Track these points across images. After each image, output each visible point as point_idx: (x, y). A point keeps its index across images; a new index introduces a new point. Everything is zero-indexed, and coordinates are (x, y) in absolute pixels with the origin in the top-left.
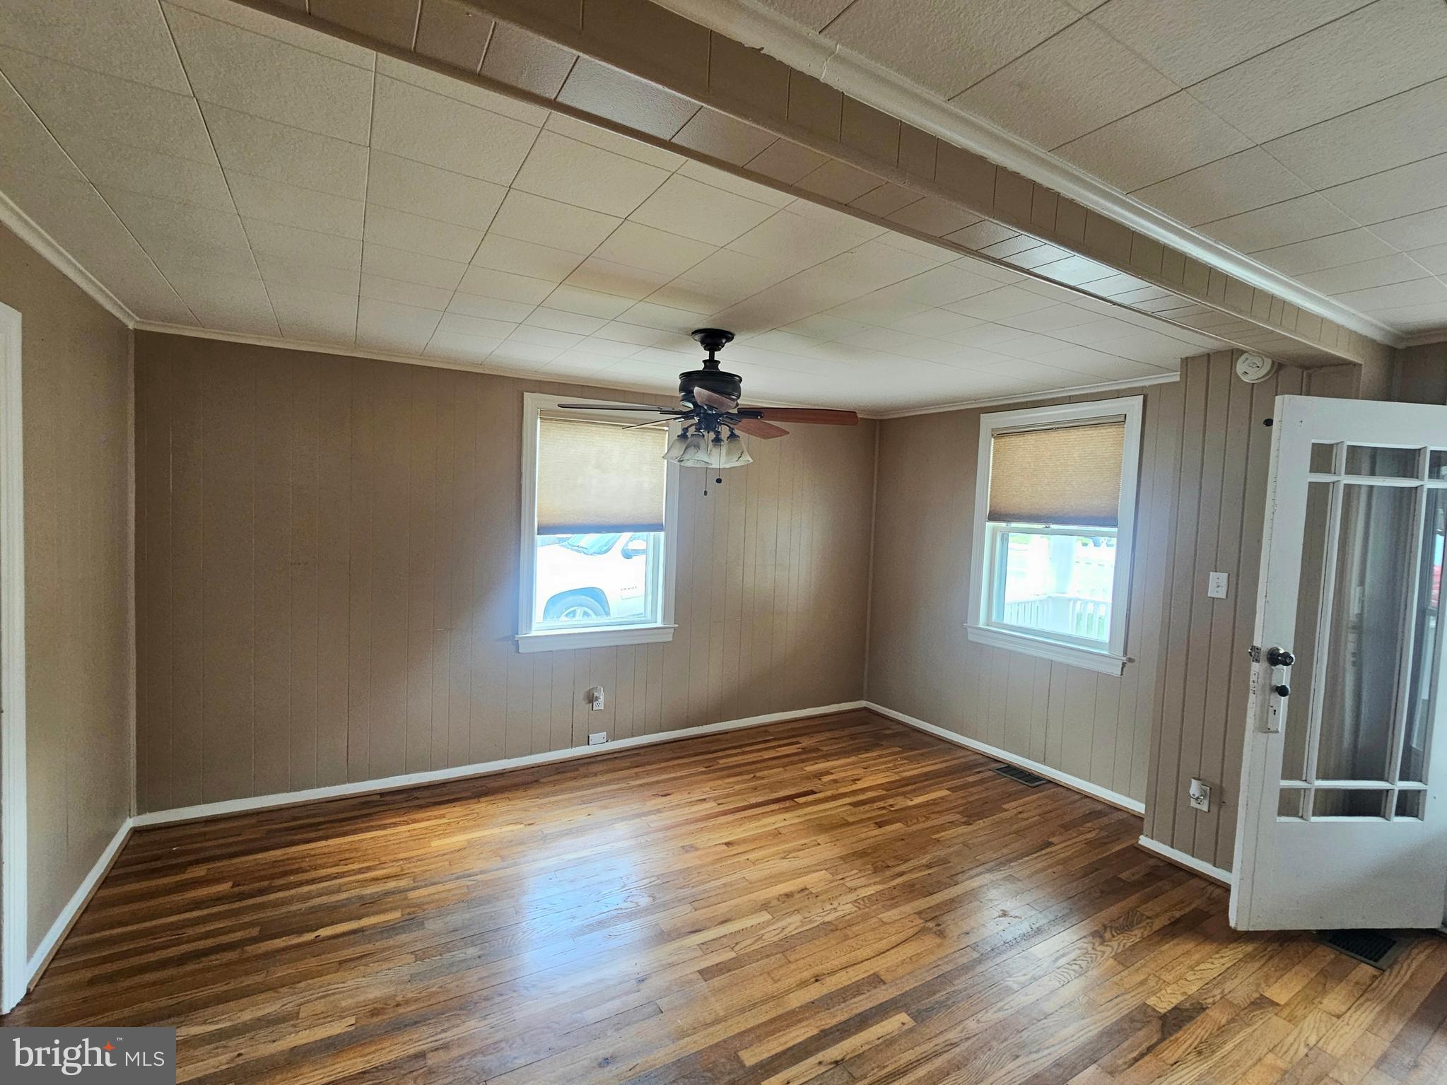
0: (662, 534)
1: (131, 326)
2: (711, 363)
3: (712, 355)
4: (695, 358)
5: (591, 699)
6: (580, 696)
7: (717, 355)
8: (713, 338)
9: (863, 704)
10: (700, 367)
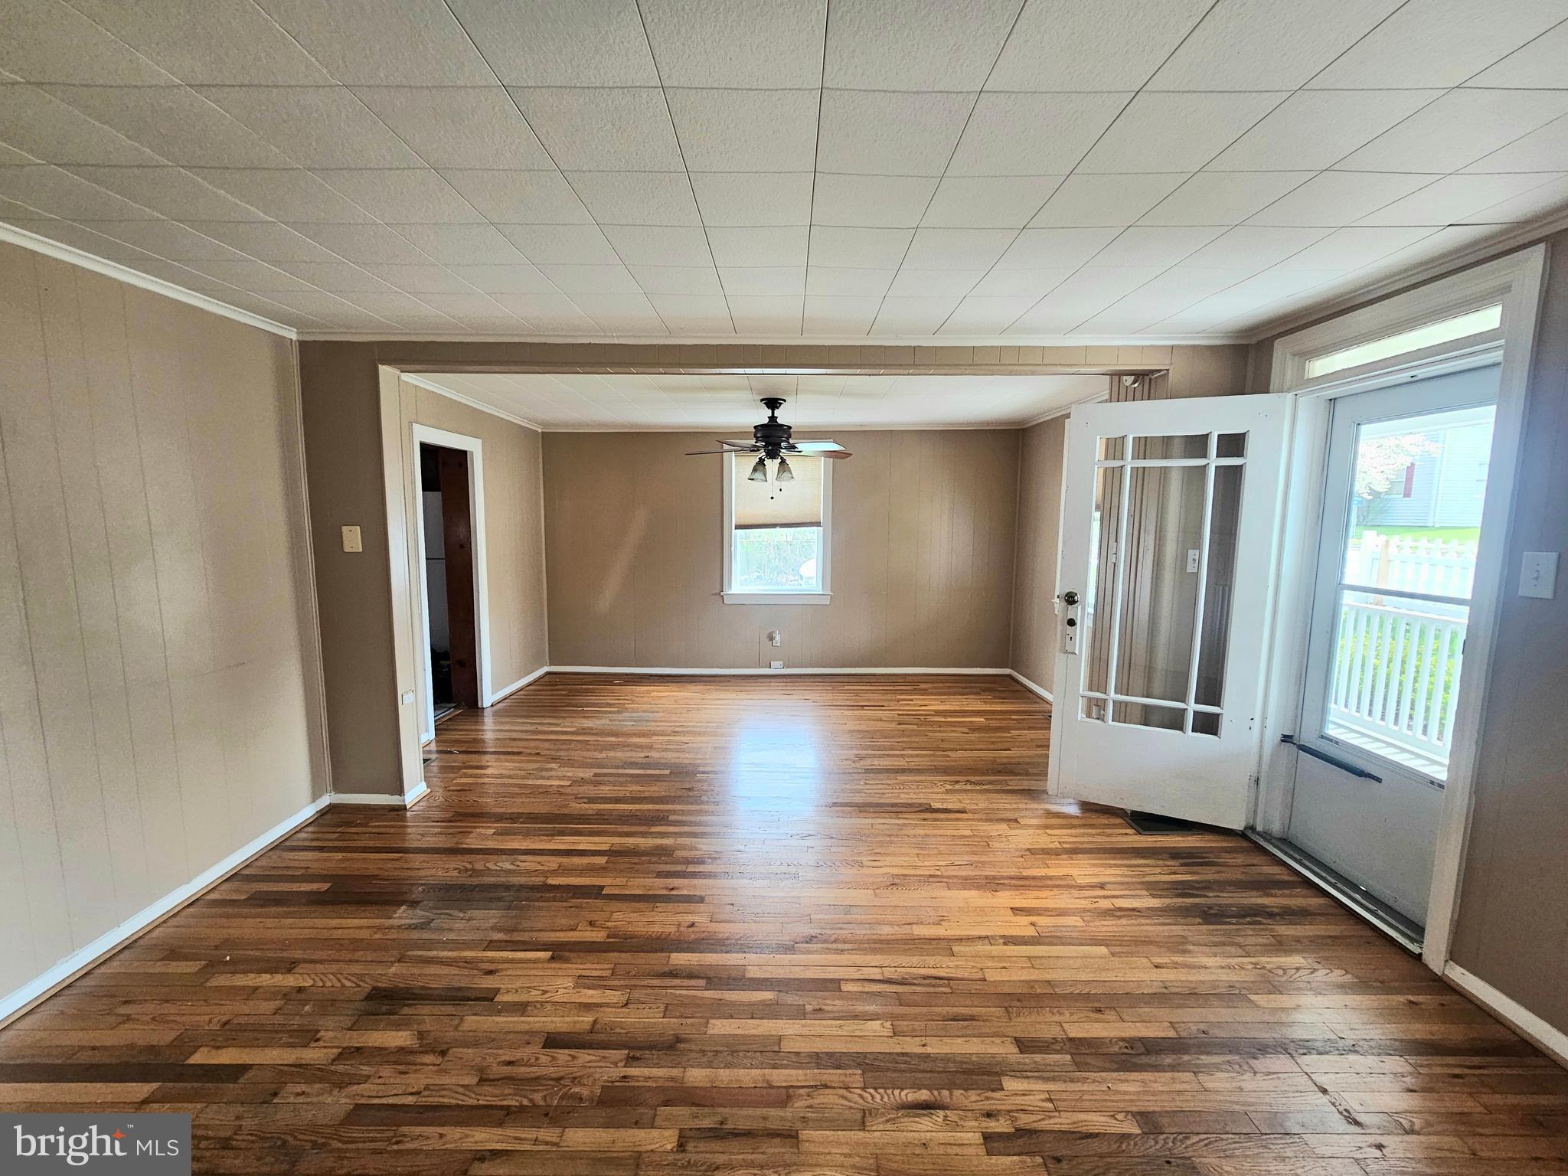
0: (821, 528)
1: (540, 431)
2: (773, 418)
3: (773, 413)
4: (762, 416)
5: (771, 638)
6: (764, 637)
7: (777, 413)
8: (773, 403)
9: (1007, 671)
10: (766, 421)
